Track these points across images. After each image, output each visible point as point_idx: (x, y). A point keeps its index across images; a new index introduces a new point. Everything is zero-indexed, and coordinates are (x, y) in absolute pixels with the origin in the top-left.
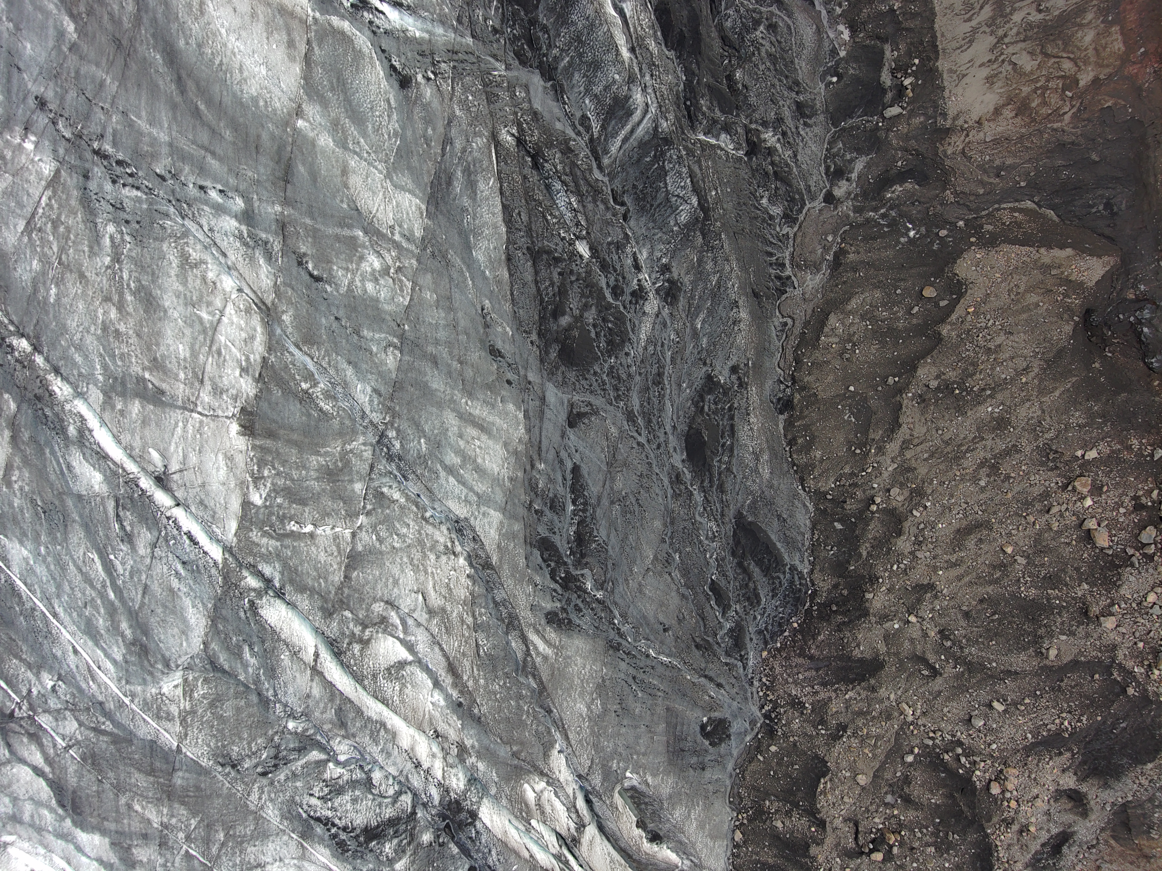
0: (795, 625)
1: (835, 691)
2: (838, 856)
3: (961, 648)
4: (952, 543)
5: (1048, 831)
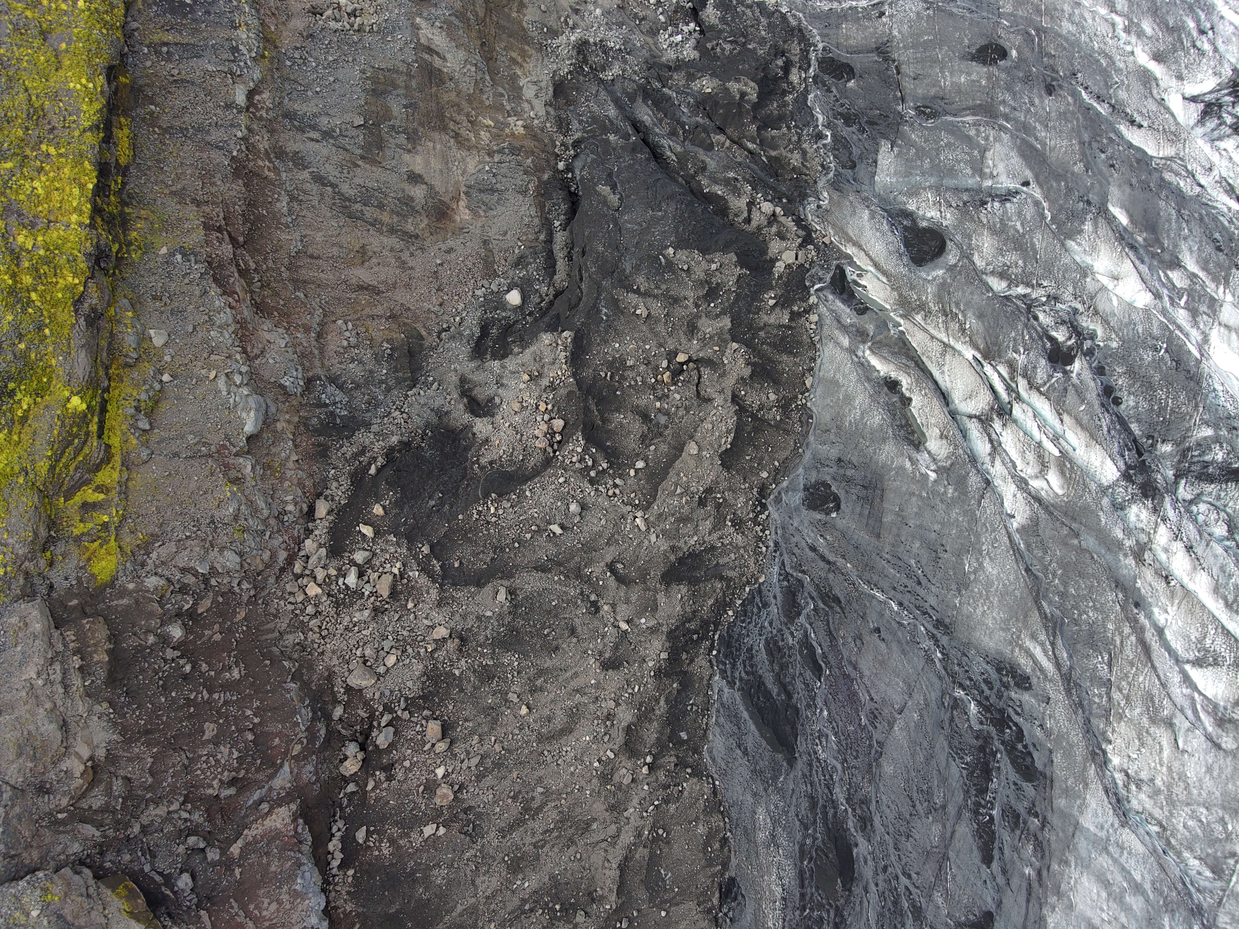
0: (730, 613)
1: (704, 542)
2: (725, 365)
3: (582, 593)
4: (579, 719)
5: (503, 367)
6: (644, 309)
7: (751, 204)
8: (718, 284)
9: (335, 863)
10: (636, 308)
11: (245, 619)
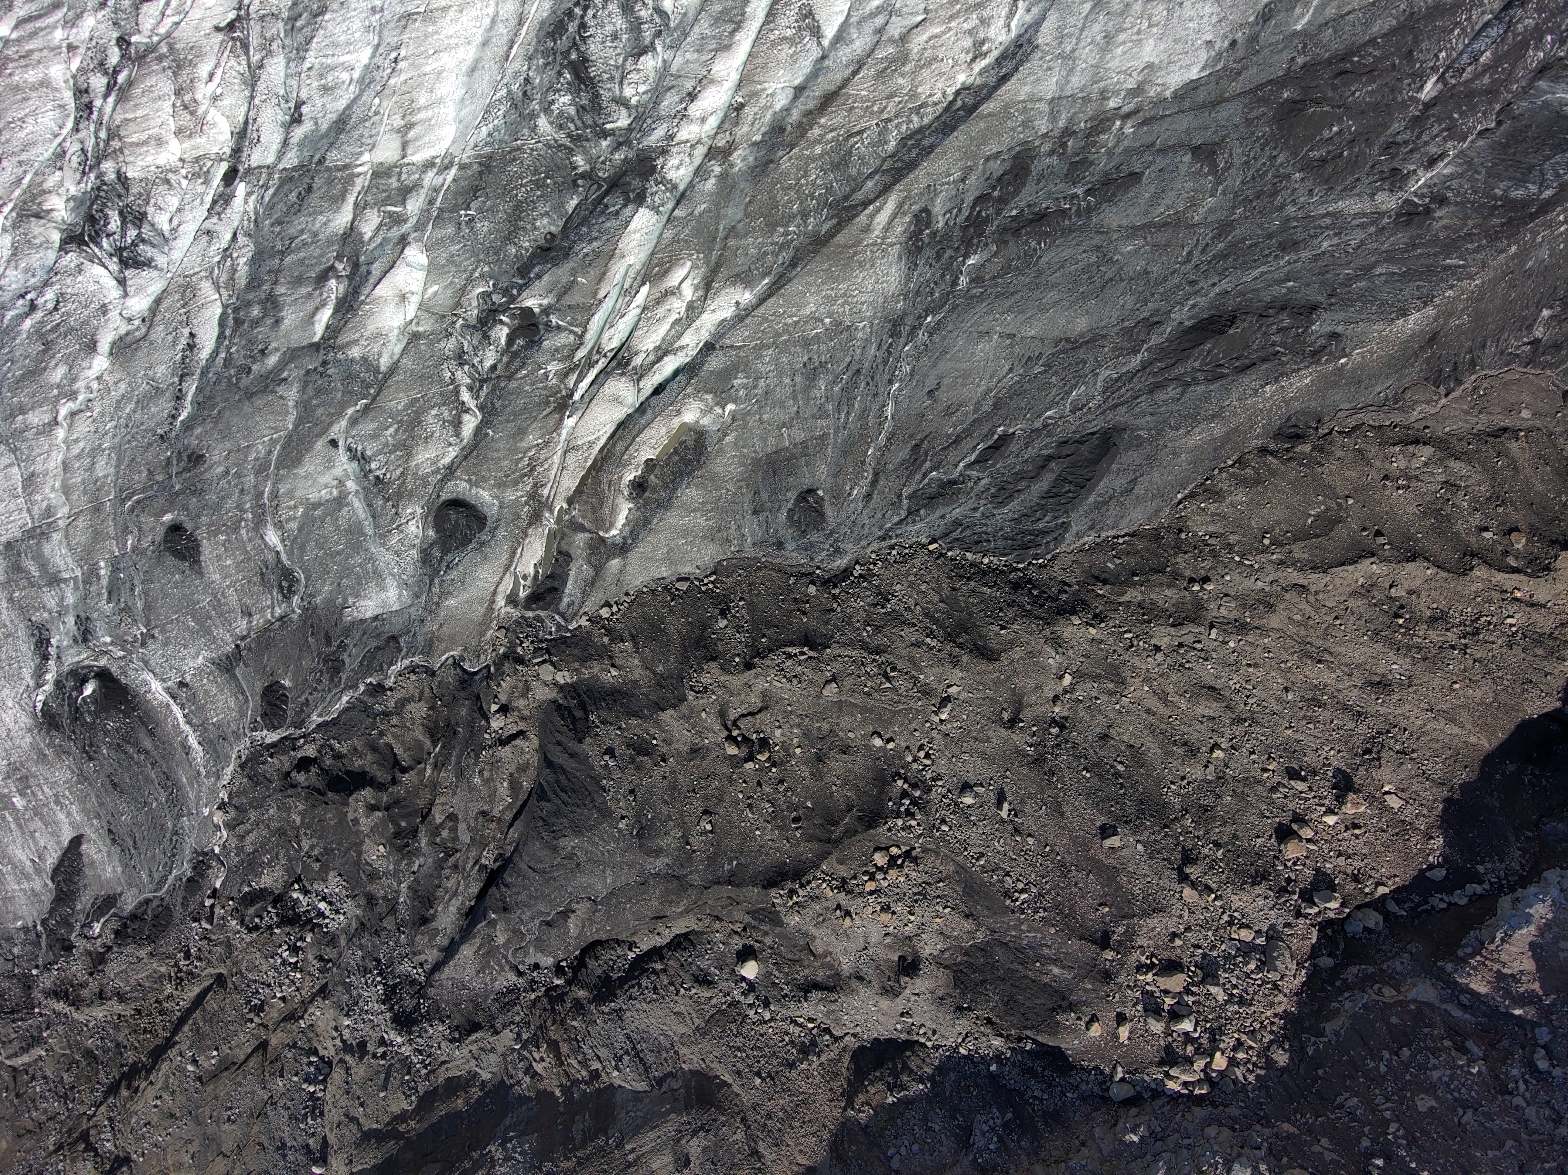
6: (703, 823)
7: (504, 742)
8: (629, 746)
9: (1479, 889)
10: (705, 833)
11: (1289, 1121)
